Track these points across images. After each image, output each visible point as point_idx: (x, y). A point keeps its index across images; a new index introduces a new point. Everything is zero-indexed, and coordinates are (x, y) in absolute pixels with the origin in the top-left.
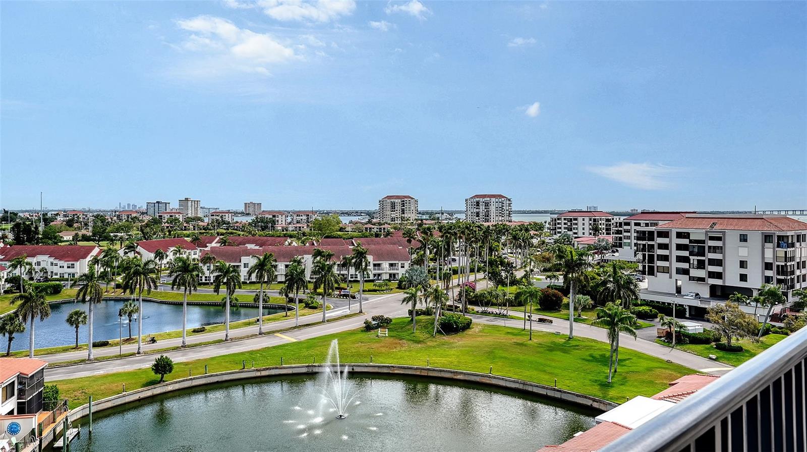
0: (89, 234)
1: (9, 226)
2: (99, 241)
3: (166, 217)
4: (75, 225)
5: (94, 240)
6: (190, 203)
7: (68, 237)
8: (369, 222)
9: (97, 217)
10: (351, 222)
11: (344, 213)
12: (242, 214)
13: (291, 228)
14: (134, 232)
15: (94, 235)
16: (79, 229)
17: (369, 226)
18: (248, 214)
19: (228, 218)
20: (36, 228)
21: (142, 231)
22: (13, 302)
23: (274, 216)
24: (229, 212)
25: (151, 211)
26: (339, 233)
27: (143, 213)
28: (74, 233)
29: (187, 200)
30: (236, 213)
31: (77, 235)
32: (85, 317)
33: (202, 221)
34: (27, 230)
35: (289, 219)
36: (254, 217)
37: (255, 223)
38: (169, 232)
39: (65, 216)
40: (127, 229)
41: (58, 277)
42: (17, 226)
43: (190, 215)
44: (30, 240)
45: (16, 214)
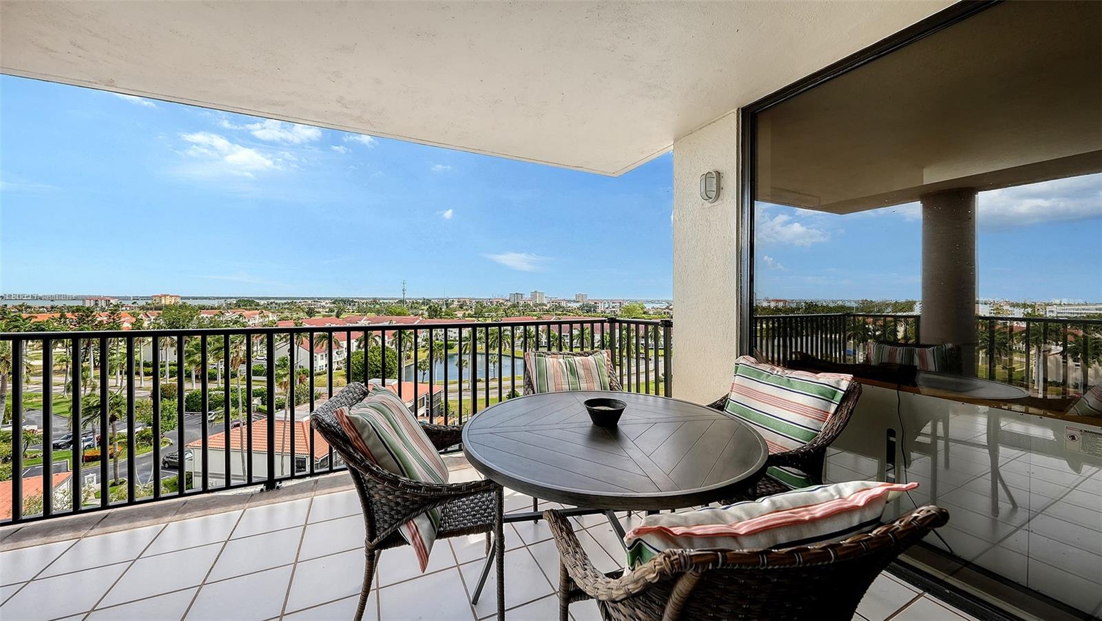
0: (472, 313)
1: (426, 308)
2: (478, 317)
3: (522, 303)
4: (465, 308)
5: (476, 317)
6: (538, 295)
7: (460, 314)
8: (668, 308)
9: (477, 303)
10: (653, 308)
11: (648, 302)
12: (574, 301)
13: (607, 311)
14: (501, 312)
15: (475, 314)
16: (467, 310)
17: (667, 310)
18: (577, 302)
19: (563, 304)
20: (441, 309)
21: (505, 312)
22: (424, 352)
23: (596, 303)
24: (564, 300)
25: (512, 300)
26: (643, 315)
27: (507, 301)
28: (463, 313)
29: (536, 292)
30: (569, 301)
31: (465, 313)
32: (467, 363)
33: (546, 306)
34: (436, 311)
35: (607, 306)
36: (581, 304)
37: (581, 308)
38: (523, 312)
39: (459, 302)
40: (497, 310)
41: (453, 339)
42: (430, 307)
43: (538, 302)
44: (436, 316)
45: (430, 301)
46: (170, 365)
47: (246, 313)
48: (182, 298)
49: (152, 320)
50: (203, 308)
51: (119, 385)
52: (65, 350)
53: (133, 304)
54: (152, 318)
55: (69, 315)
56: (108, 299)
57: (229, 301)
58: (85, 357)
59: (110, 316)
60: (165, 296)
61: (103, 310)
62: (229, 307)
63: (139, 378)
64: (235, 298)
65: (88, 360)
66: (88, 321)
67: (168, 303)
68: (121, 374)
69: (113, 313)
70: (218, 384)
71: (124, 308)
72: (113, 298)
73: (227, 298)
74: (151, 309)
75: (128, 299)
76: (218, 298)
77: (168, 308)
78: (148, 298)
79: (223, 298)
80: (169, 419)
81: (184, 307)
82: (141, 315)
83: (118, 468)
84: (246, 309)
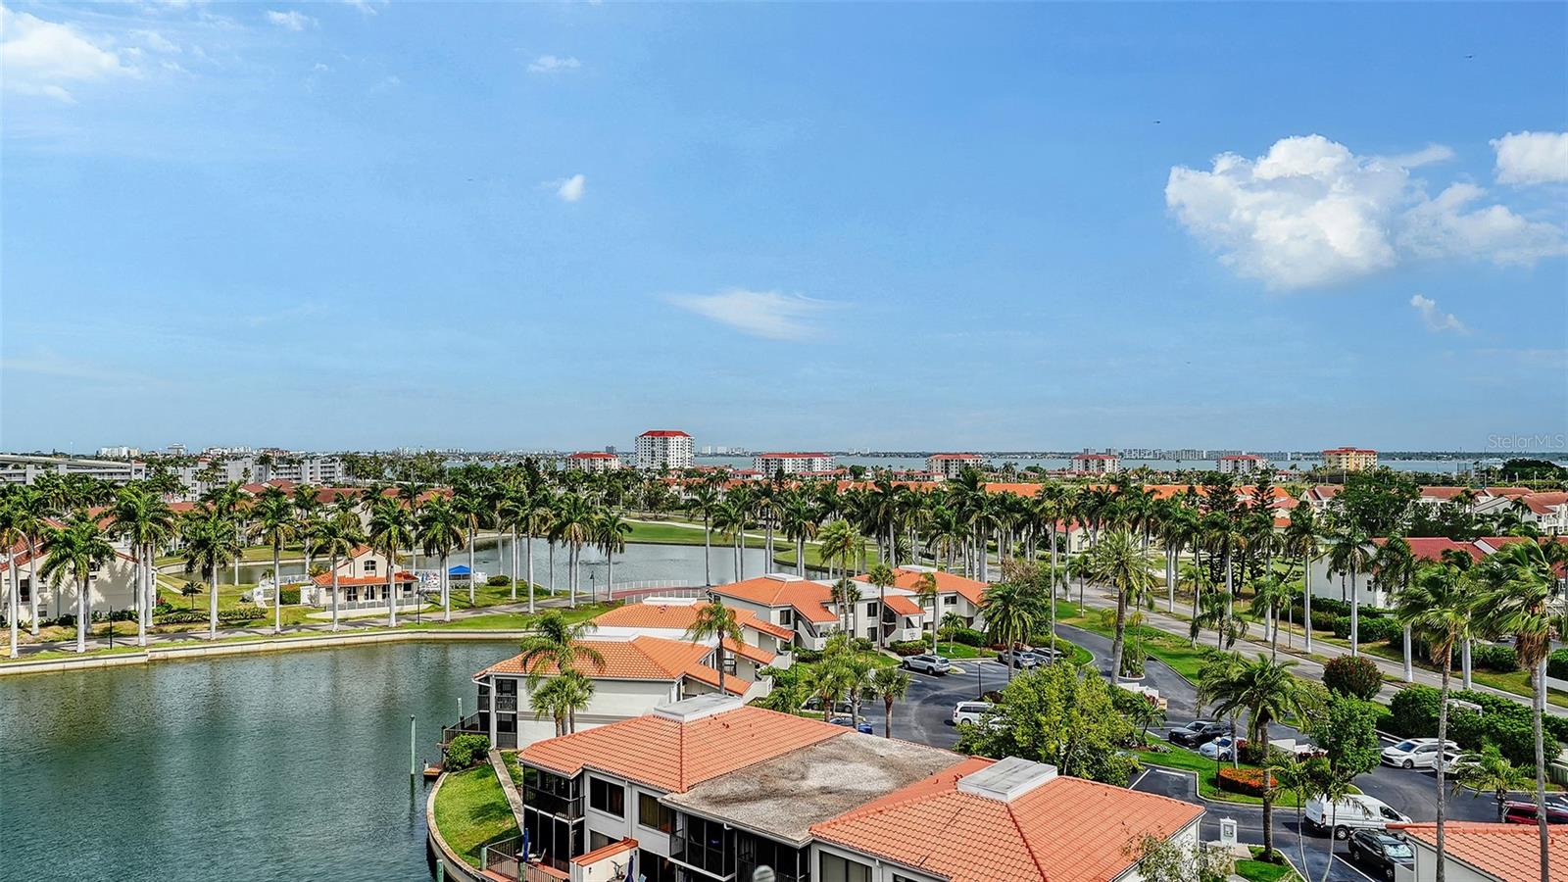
46: (1360, 613)
47: (1532, 496)
48: (1381, 456)
49: (1325, 506)
50: (1425, 479)
51: (1270, 639)
52: (1194, 555)
53: (1292, 468)
54: (1325, 500)
55: (1199, 488)
56: (1253, 457)
57: (1485, 462)
58: (1220, 572)
59: (1257, 495)
60: (1347, 451)
61: (1246, 481)
62: (1486, 477)
63: (1303, 632)
64: (1500, 456)
65: (1224, 580)
66: (1224, 502)
67: (1352, 468)
68: (1273, 617)
69: (1261, 489)
70: (1465, 682)
71: (1277, 478)
72: (1261, 455)
73: (1480, 455)
74: (1323, 481)
75: (1282, 456)
76: (1456, 456)
77: (1354, 477)
78: (1316, 456)
79: (1470, 455)
80: (1359, 745)
81: (1382, 477)
82: (1306, 493)
83: (1271, 824)
84: (1532, 487)
